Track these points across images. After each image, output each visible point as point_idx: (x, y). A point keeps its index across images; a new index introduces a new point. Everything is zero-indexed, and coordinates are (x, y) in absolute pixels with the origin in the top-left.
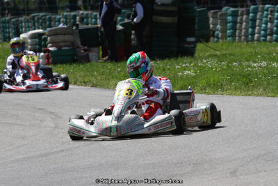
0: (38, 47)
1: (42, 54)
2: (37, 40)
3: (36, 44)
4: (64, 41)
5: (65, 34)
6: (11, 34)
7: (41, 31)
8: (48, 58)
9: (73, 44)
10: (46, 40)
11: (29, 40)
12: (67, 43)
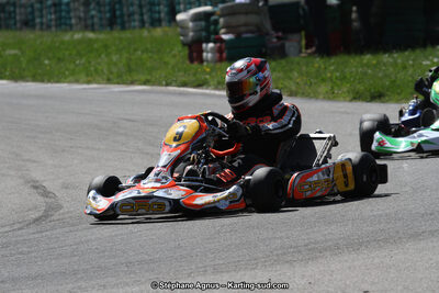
0: (204, 34)
1: (211, 45)
2: (203, 23)
3: (202, 30)
4: (246, 25)
5: (247, 13)
6: (162, 15)
7: (208, 8)
8: (220, 51)
9: (259, 29)
10: (216, 22)
11: (191, 24)
12: (251, 28)
